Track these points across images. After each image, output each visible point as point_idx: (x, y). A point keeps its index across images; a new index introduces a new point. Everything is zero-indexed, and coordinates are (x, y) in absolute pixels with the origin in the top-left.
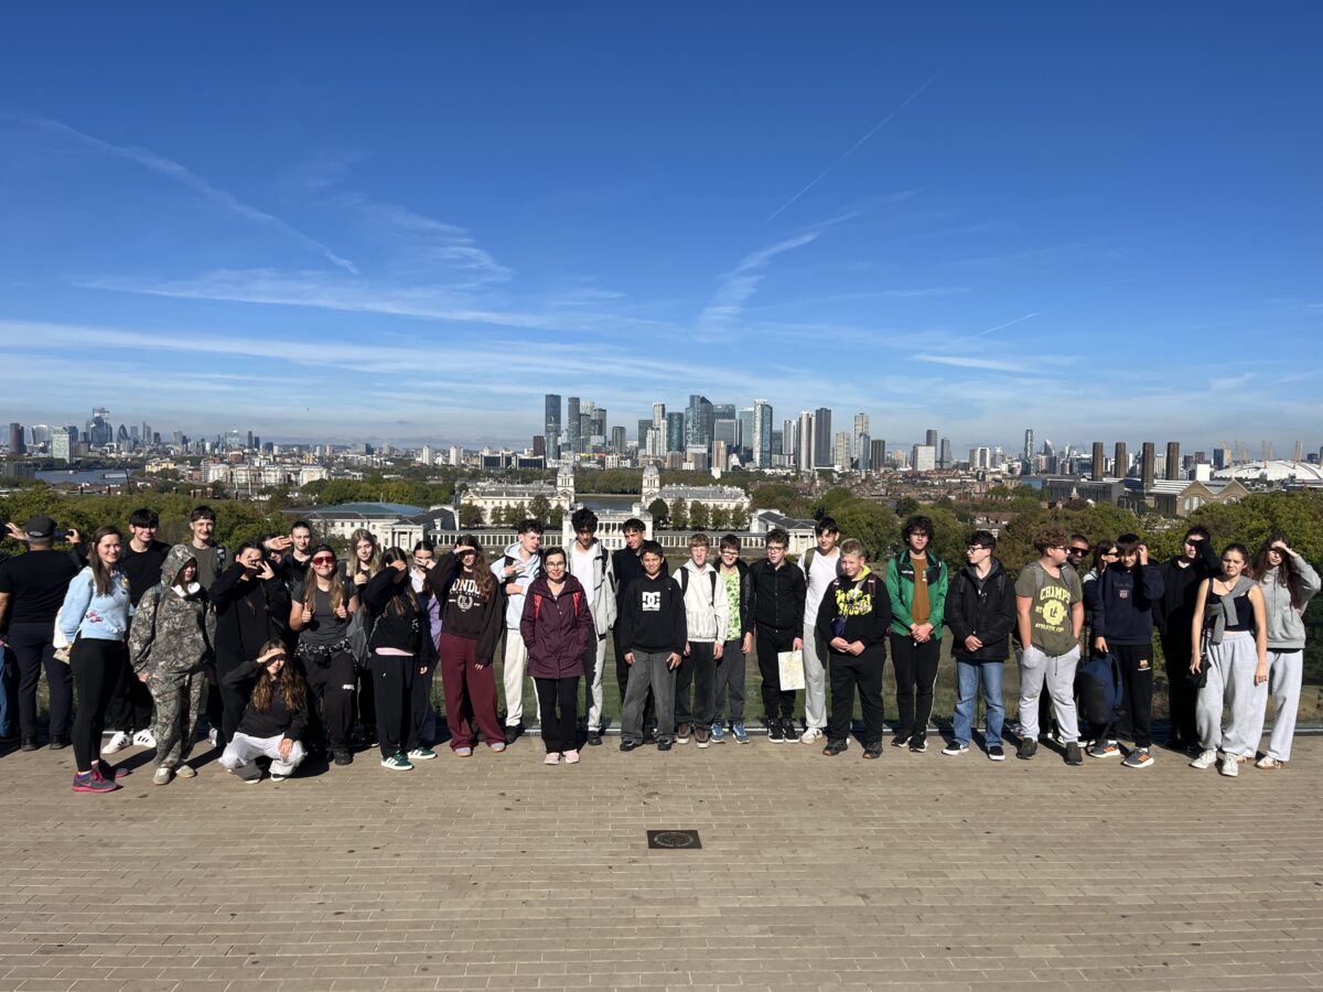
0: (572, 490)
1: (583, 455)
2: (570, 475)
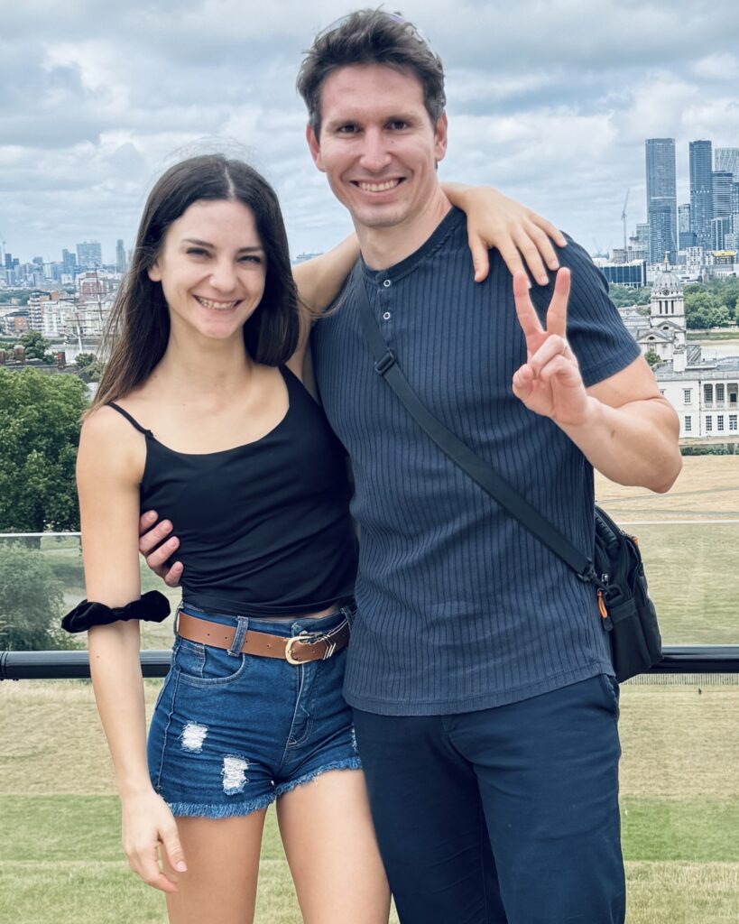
0: (681, 322)
1: (718, 253)
2: (675, 294)
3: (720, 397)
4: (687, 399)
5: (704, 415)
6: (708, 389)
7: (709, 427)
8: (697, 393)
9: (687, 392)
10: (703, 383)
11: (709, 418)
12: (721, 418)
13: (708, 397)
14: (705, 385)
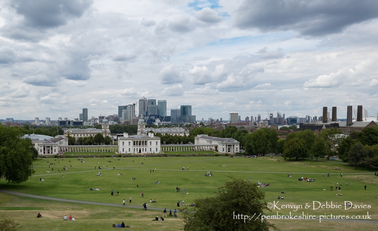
2: (107, 124)
3: (137, 144)
4: (129, 144)
5: (133, 148)
6: (134, 142)
7: (134, 151)
8: (132, 143)
9: (129, 142)
10: (133, 140)
11: (134, 149)
12: (137, 149)
13: (134, 144)
14: (134, 141)
